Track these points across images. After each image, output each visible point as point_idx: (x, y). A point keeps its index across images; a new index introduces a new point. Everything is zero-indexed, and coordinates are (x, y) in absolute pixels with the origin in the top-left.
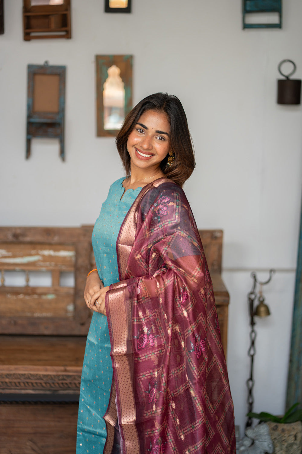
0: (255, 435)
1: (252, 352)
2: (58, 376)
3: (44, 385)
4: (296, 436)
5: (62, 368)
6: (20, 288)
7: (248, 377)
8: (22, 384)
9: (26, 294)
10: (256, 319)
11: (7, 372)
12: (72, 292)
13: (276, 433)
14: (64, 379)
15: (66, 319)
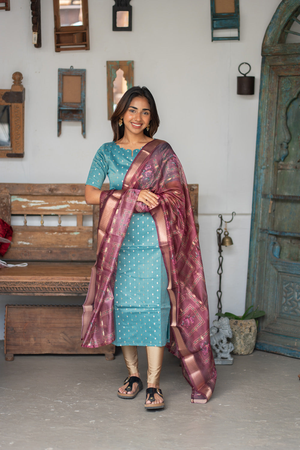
0: (219, 325)
1: (220, 271)
2: (82, 283)
3: (72, 289)
4: (250, 329)
5: (84, 278)
6: (55, 227)
7: (218, 289)
8: (57, 289)
9: (59, 232)
10: (223, 247)
11: (46, 281)
12: (91, 230)
13: (236, 327)
14: (86, 286)
15: (88, 249)
